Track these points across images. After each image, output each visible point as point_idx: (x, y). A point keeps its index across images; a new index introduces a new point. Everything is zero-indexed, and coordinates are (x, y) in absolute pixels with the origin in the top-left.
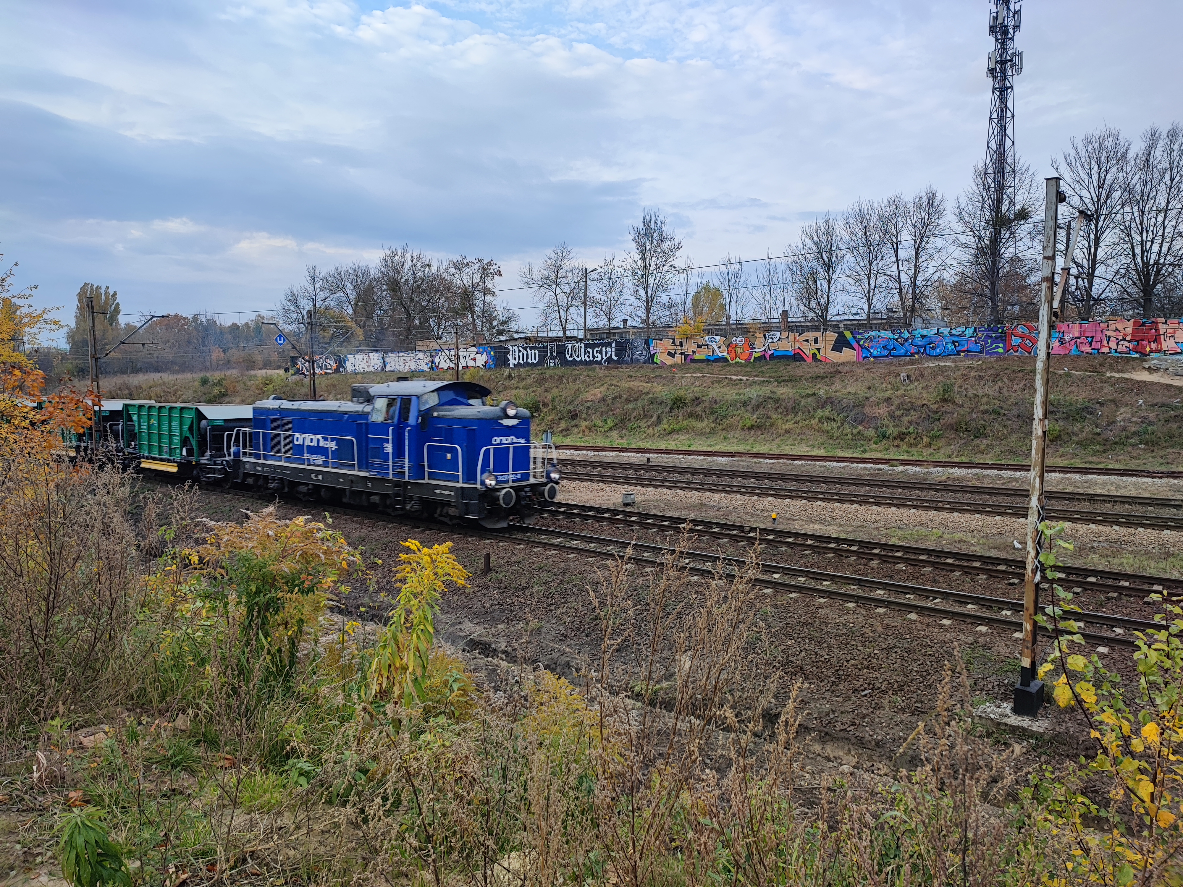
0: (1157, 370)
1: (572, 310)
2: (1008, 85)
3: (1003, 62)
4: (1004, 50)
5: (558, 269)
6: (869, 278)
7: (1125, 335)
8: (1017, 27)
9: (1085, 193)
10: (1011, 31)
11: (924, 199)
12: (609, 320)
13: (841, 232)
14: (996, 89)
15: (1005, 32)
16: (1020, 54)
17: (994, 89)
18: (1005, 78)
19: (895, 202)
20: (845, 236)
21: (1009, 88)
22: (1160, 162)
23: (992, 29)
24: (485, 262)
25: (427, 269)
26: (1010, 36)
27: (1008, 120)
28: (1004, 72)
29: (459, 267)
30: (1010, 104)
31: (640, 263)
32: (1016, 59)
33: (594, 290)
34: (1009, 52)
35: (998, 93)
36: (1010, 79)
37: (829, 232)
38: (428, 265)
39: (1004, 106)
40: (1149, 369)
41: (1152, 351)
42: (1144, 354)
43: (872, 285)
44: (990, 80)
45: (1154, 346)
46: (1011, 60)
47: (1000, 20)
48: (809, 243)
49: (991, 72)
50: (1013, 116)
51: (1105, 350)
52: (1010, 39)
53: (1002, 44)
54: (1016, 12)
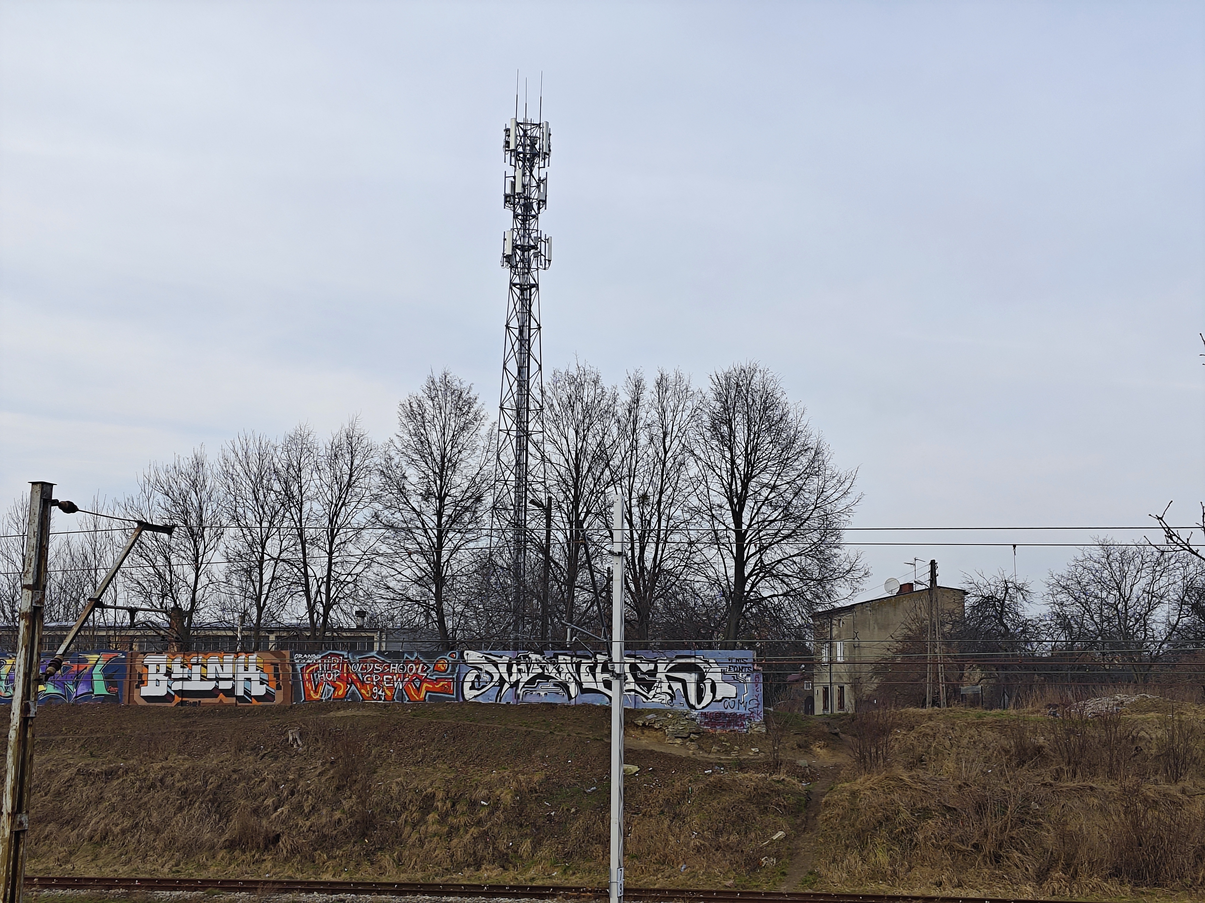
2: (532, 282)
3: (524, 248)
4: (526, 230)
8: (542, 202)
10: (535, 206)
14: (515, 285)
15: (528, 207)
16: (548, 240)
17: (512, 285)
18: (526, 270)
21: (533, 286)
23: (508, 199)
26: (533, 213)
27: (532, 332)
28: (525, 262)
30: (534, 309)
32: (542, 246)
34: (534, 235)
35: (518, 292)
36: (535, 274)
39: (526, 312)
46: (535, 247)
47: (519, 189)
49: (508, 258)
50: (539, 328)
52: (534, 217)
53: (524, 221)
54: (540, 181)
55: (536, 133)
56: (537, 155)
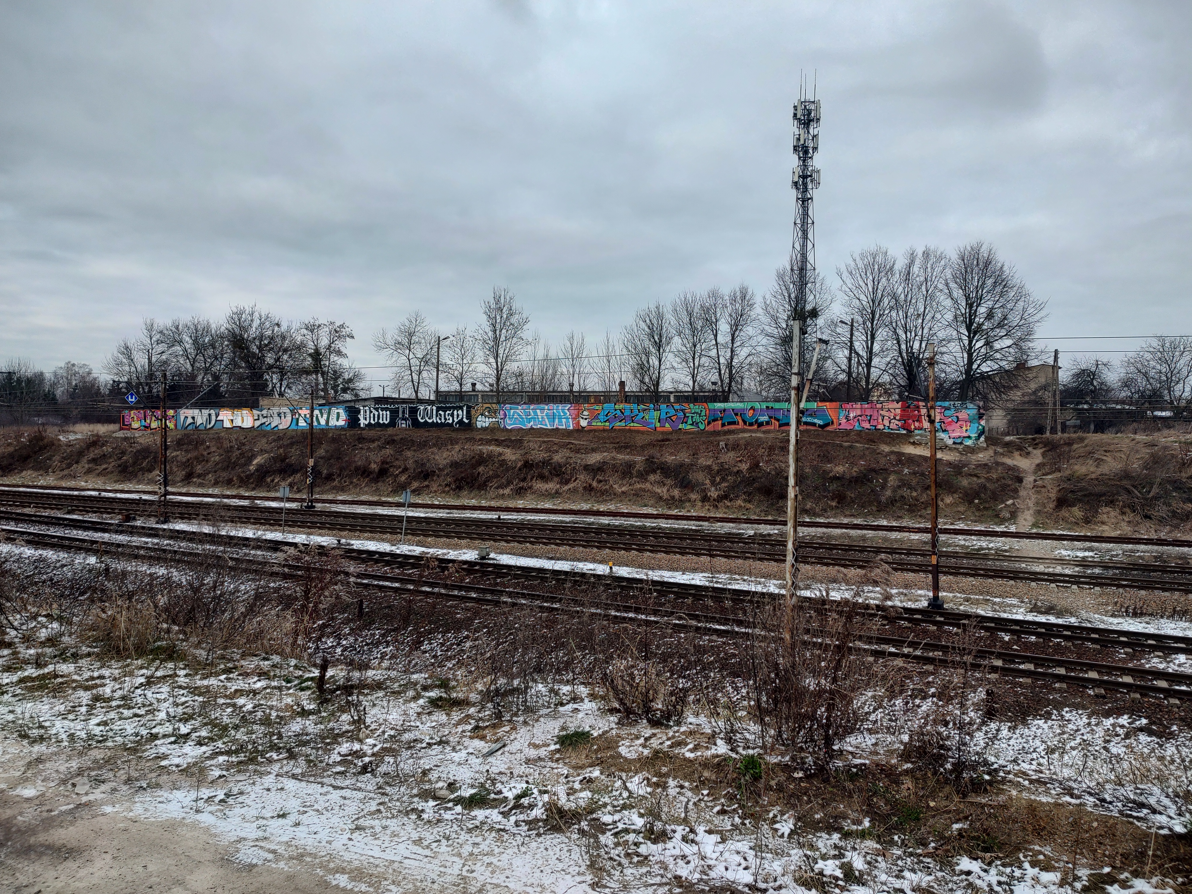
0: (920, 444)
1: (425, 374)
2: (809, 196)
3: (804, 177)
4: (805, 166)
5: (411, 335)
6: (694, 358)
7: (895, 415)
8: (815, 149)
9: (862, 297)
10: (811, 152)
11: (738, 294)
12: (461, 385)
13: (669, 317)
15: (806, 152)
16: (818, 171)
17: (798, 199)
18: (805, 190)
19: (714, 294)
20: (673, 321)
21: (810, 199)
22: (918, 276)
23: (795, 148)
24: (338, 324)
25: (276, 328)
26: (810, 155)
27: (809, 225)
28: (805, 185)
29: (312, 328)
30: (810, 213)
31: (490, 334)
32: (815, 175)
33: (446, 357)
34: (810, 169)
35: (801, 203)
36: (810, 191)
37: (660, 316)
38: (278, 325)
39: (805, 214)
40: (914, 443)
41: (915, 429)
42: (910, 431)
43: (697, 364)
44: (794, 191)
45: (917, 424)
46: (810, 176)
47: (802, 142)
48: (643, 325)
49: (796, 184)
50: (813, 223)
51: (880, 427)
52: (810, 158)
53: (804, 161)
54: (814, 136)
55: (812, 107)
56: (813, 120)
